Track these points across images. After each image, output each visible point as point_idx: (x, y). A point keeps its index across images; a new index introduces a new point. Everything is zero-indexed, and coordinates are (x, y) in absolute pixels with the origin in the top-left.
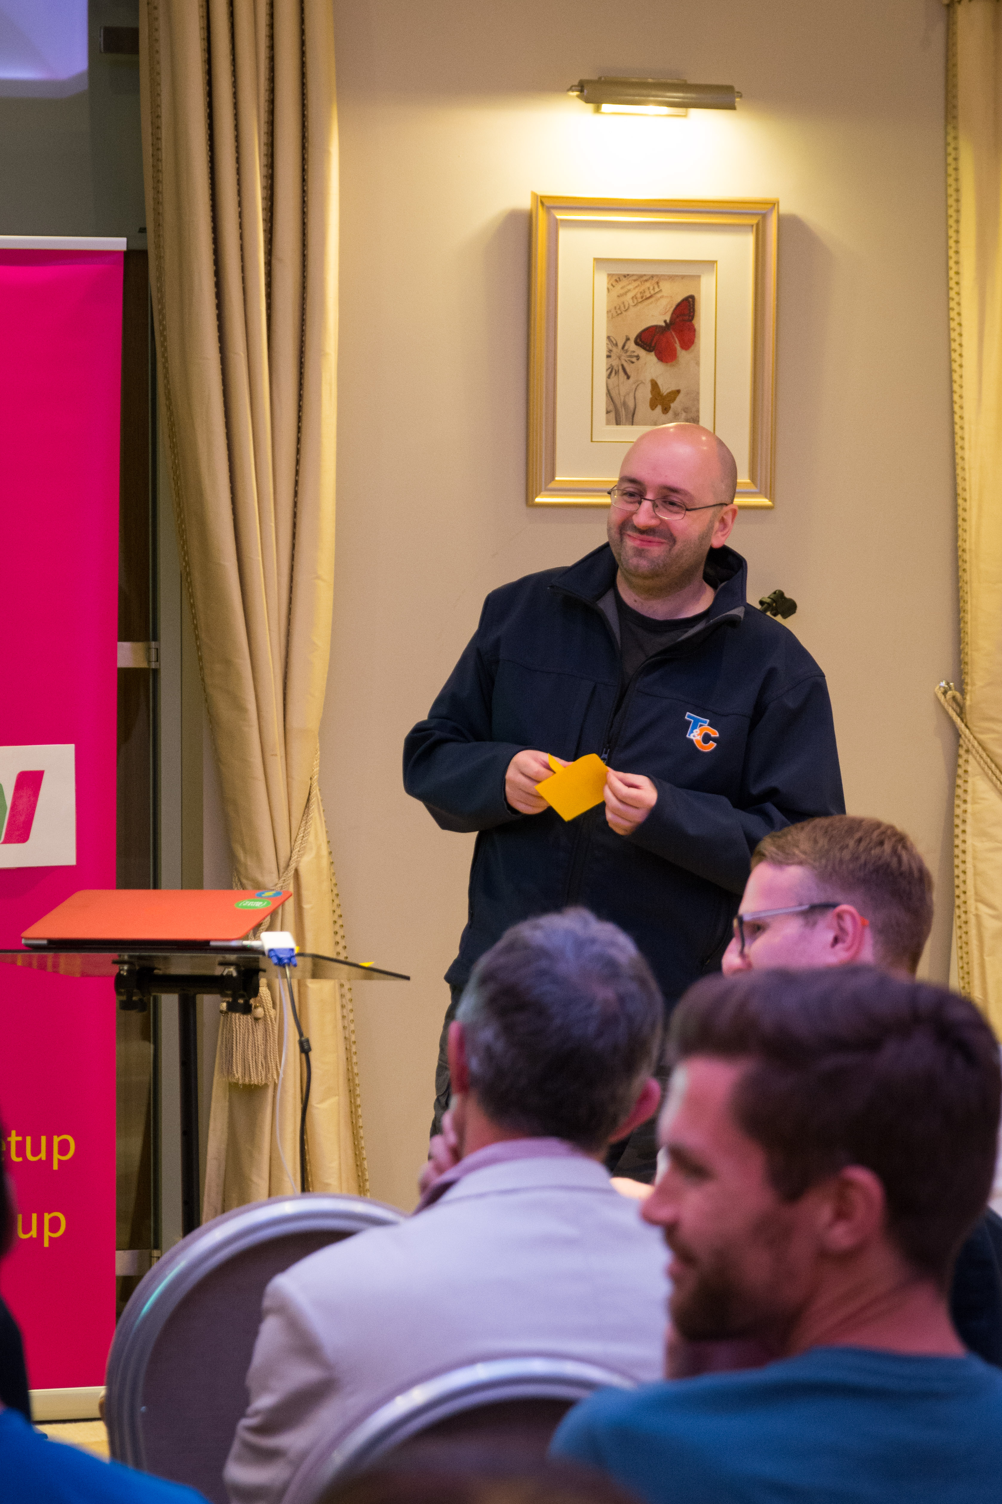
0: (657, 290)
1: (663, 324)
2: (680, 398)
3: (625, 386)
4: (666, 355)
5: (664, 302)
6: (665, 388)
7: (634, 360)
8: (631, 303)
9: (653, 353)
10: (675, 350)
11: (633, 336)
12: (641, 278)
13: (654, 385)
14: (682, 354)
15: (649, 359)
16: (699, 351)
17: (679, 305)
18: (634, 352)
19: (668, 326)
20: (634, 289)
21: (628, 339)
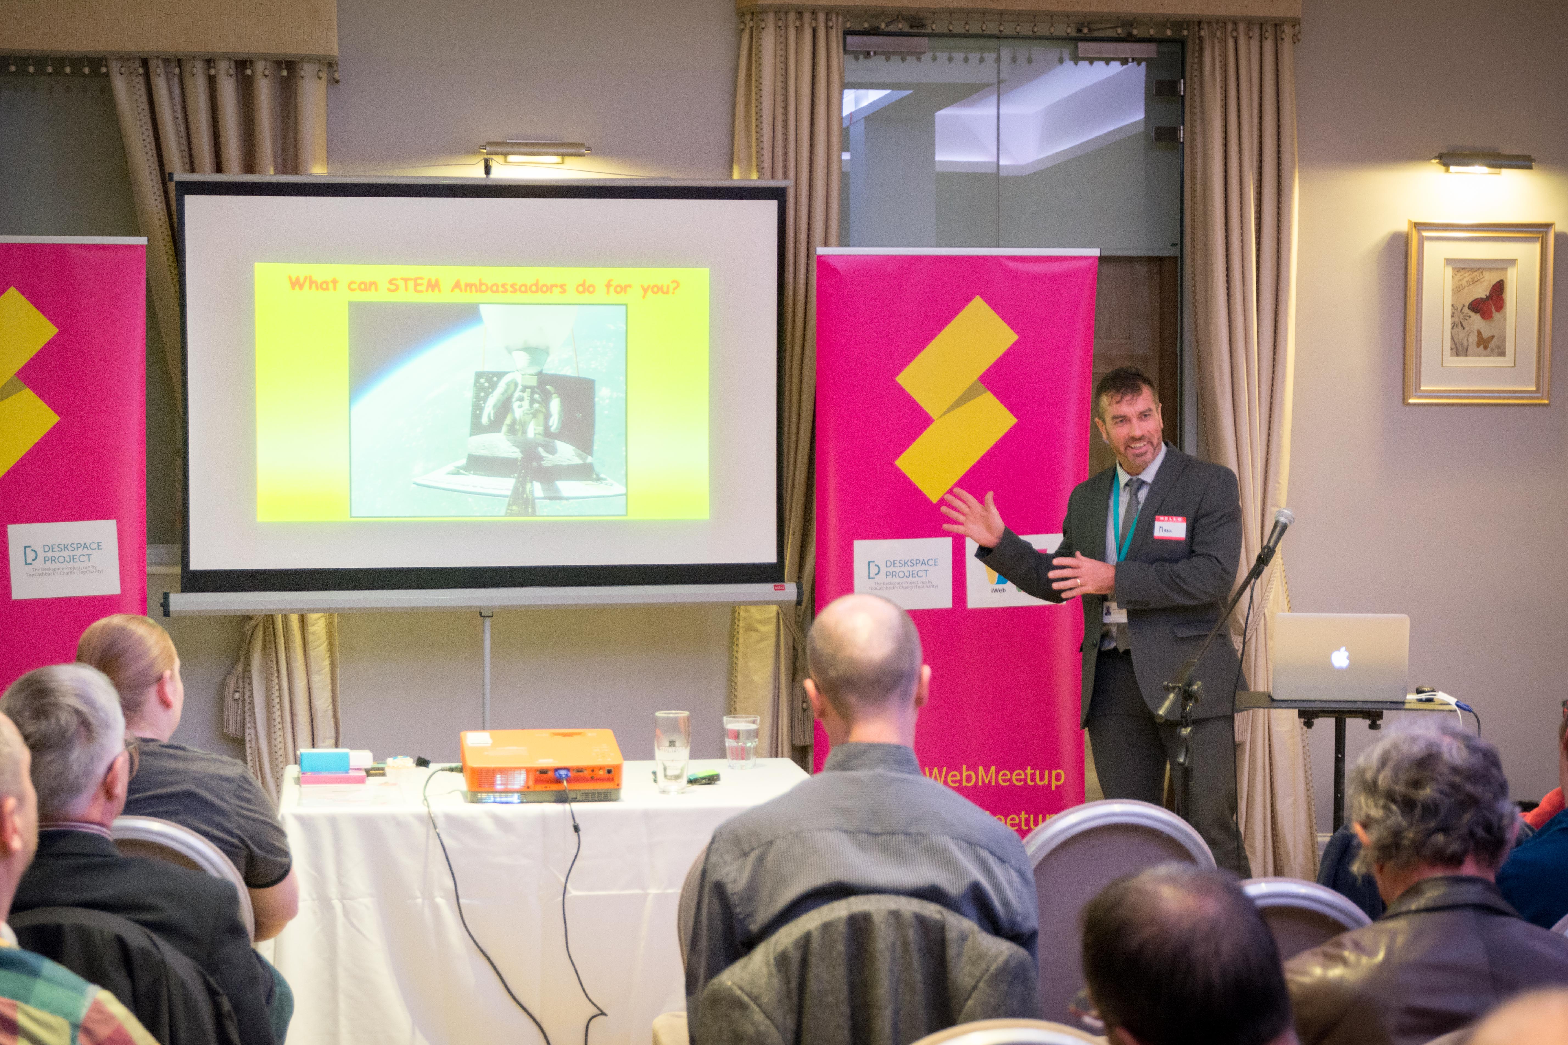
0: (1481, 276)
1: (1485, 297)
2: (1495, 340)
3: (1461, 334)
4: (1486, 315)
5: (1485, 284)
6: (1486, 334)
7: (1467, 318)
8: (1466, 285)
9: (1479, 314)
10: (1491, 312)
11: (1467, 304)
12: (1472, 269)
13: (1479, 333)
14: (1496, 315)
15: (1476, 318)
16: (1506, 312)
17: (1494, 286)
18: (1467, 313)
19: (1488, 298)
20: (1467, 276)
21: (1464, 306)
